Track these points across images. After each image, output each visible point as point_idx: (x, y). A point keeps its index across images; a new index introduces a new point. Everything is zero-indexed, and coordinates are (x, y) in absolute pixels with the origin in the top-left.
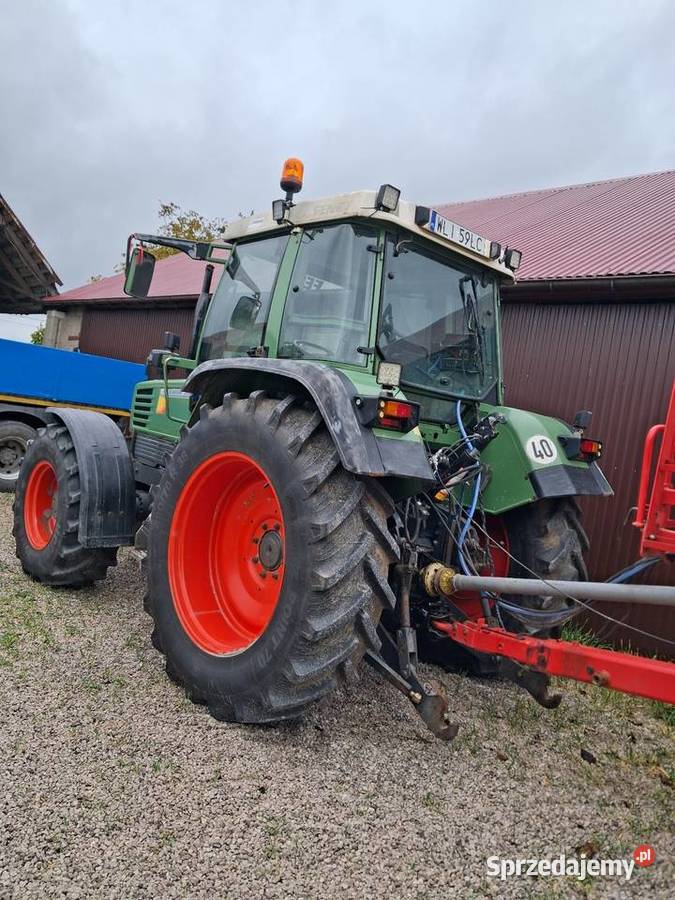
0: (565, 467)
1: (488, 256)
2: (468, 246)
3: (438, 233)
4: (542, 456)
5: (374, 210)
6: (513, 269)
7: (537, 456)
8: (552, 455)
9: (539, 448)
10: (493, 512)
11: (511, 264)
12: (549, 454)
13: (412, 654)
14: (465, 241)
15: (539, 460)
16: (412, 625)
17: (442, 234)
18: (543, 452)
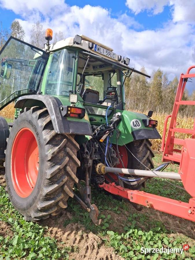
0: (144, 130)
1: (117, 60)
2: (110, 56)
3: (98, 52)
4: (136, 126)
5: (73, 44)
6: (127, 65)
7: (134, 126)
8: (139, 126)
9: (135, 123)
10: (121, 145)
11: (126, 63)
12: (138, 125)
13: (89, 195)
14: (108, 55)
15: (135, 127)
16: (90, 185)
17: (99, 52)
18: (136, 124)
